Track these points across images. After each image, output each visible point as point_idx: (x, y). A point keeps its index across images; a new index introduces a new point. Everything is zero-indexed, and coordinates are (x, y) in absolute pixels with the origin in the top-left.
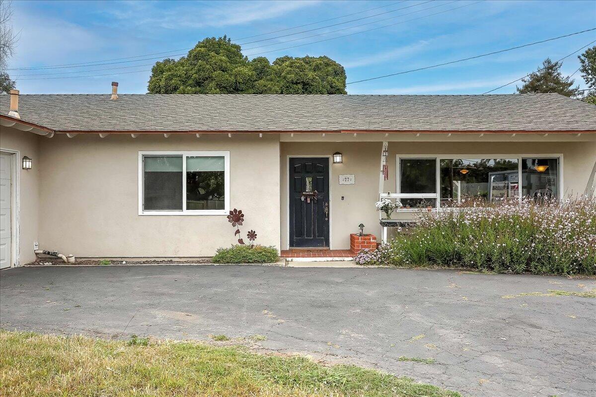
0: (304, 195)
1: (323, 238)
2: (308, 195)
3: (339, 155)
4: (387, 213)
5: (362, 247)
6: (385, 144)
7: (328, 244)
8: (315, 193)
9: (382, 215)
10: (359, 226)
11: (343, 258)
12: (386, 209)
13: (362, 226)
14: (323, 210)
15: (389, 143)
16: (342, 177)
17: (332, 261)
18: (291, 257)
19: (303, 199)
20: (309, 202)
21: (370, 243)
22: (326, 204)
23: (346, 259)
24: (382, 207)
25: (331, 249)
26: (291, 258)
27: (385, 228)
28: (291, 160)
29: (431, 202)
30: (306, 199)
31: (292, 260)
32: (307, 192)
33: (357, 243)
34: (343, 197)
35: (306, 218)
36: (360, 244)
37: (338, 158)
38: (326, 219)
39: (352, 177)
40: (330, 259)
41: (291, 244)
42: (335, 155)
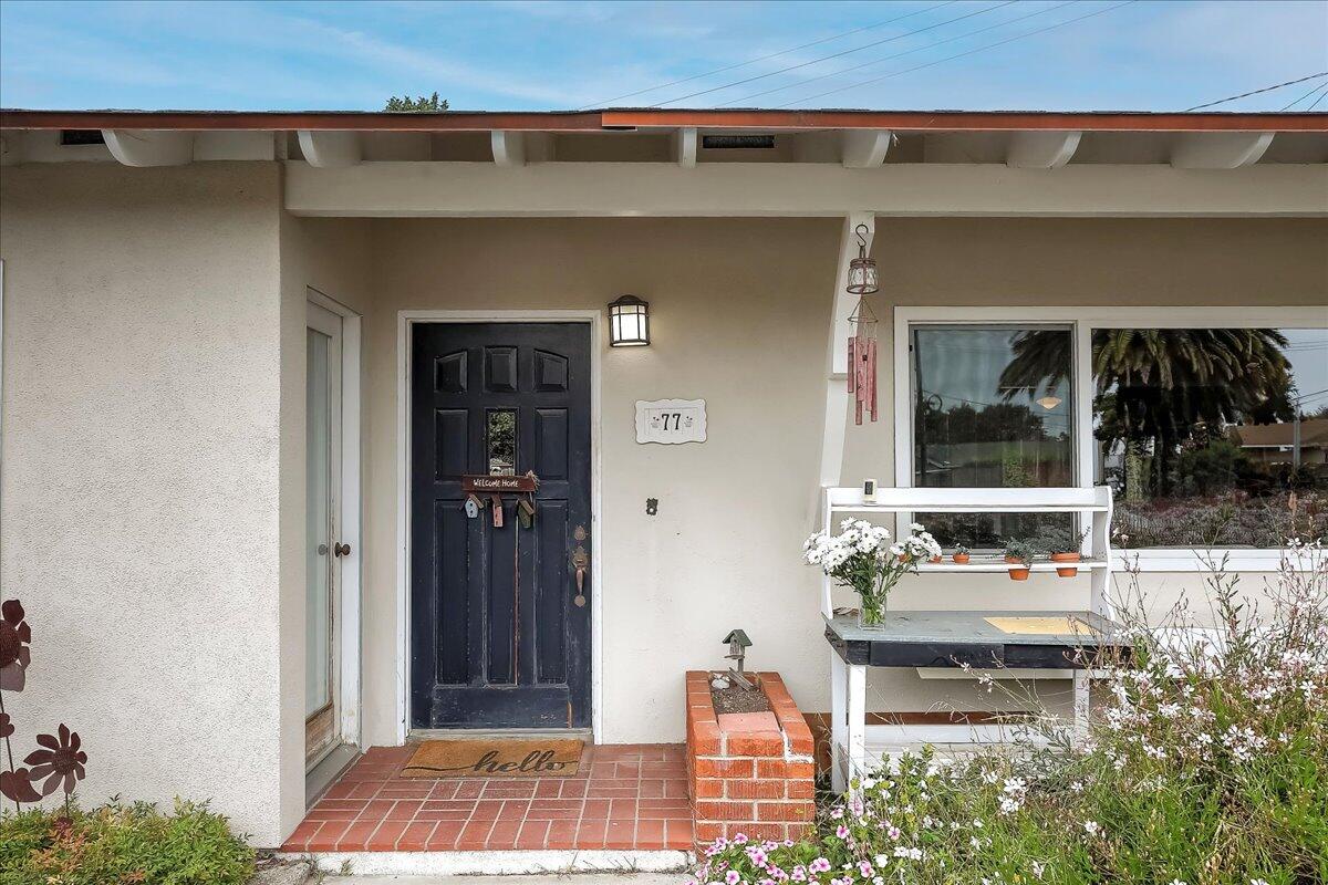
0: (479, 492)
1: (565, 686)
2: (494, 492)
3: (633, 309)
4: (866, 592)
5: (737, 790)
6: (860, 229)
7: (584, 715)
8: (526, 483)
9: (839, 596)
10: (727, 641)
11: (631, 854)
12: (859, 571)
13: (737, 640)
14: (565, 559)
15: (883, 223)
16: (647, 412)
17: (571, 872)
18: (343, 848)
19: (472, 508)
20: (499, 522)
21: (780, 769)
22: (580, 533)
23: (649, 860)
24: (844, 566)
25: (598, 741)
26: (344, 856)
27: (858, 674)
28: (421, 333)
29: (1056, 534)
30: (487, 511)
31: (346, 867)
32: (493, 479)
33: (711, 769)
34: (652, 505)
35: (490, 593)
36: (724, 774)
37: (629, 324)
38: (580, 601)
39: (694, 409)
40: (555, 860)
41: (421, 714)
42: (615, 310)
